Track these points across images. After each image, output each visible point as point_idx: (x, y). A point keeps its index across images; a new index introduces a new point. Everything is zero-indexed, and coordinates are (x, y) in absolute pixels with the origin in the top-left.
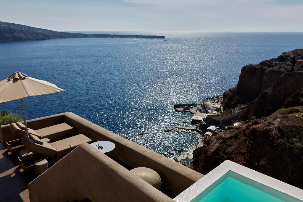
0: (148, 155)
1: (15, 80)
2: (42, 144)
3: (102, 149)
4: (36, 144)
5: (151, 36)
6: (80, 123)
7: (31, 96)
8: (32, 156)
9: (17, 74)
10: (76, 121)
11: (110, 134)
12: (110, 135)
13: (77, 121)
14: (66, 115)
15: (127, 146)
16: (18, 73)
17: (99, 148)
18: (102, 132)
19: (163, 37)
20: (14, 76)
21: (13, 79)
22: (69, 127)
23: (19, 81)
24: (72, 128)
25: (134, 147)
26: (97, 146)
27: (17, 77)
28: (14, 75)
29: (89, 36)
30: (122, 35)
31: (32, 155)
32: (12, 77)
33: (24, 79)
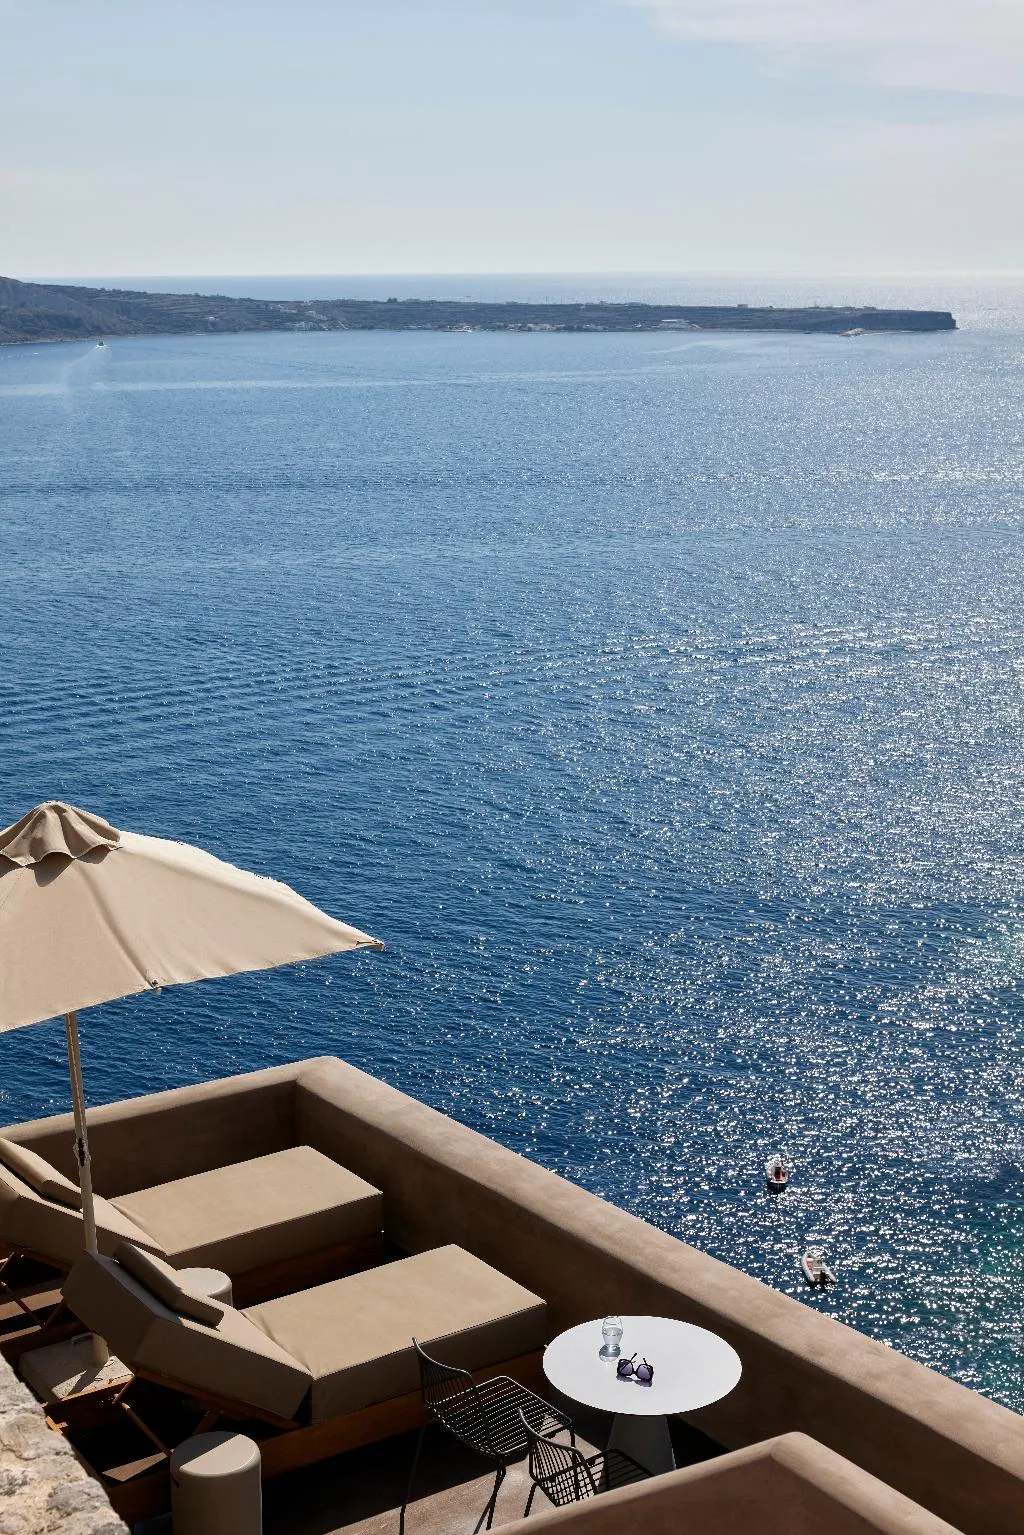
0: (1000, 1447)
1: (49, 866)
2: (212, 1325)
3: (646, 1379)
4: (187, 1323)
5: (831, 311)
6: (431, 1153)
7: (165, 989)
8: (123, 1399)
9: (52, 818)
10: (396, 1132)
11: (671, 1257)
12: (674, 1270)
13: (404, 1140)
14: (304, 1082)
15: (825, 1362)
16: (59, 811)
17: (623, 1371)
18: (609, 1237)
19: (940, 322)
20: (38, 834)
21: (32, 860)
22: (353, 1188)
23: (70, 872)
24: (375, 1191)
25: (877, 1377)
26: (604, 1351)
27: (58, 844)
28: (33, 827)
29: (291, 318)
30: (577, 307)
31: (130, 1391)
32: (26, 845)
33: (99, 853)
